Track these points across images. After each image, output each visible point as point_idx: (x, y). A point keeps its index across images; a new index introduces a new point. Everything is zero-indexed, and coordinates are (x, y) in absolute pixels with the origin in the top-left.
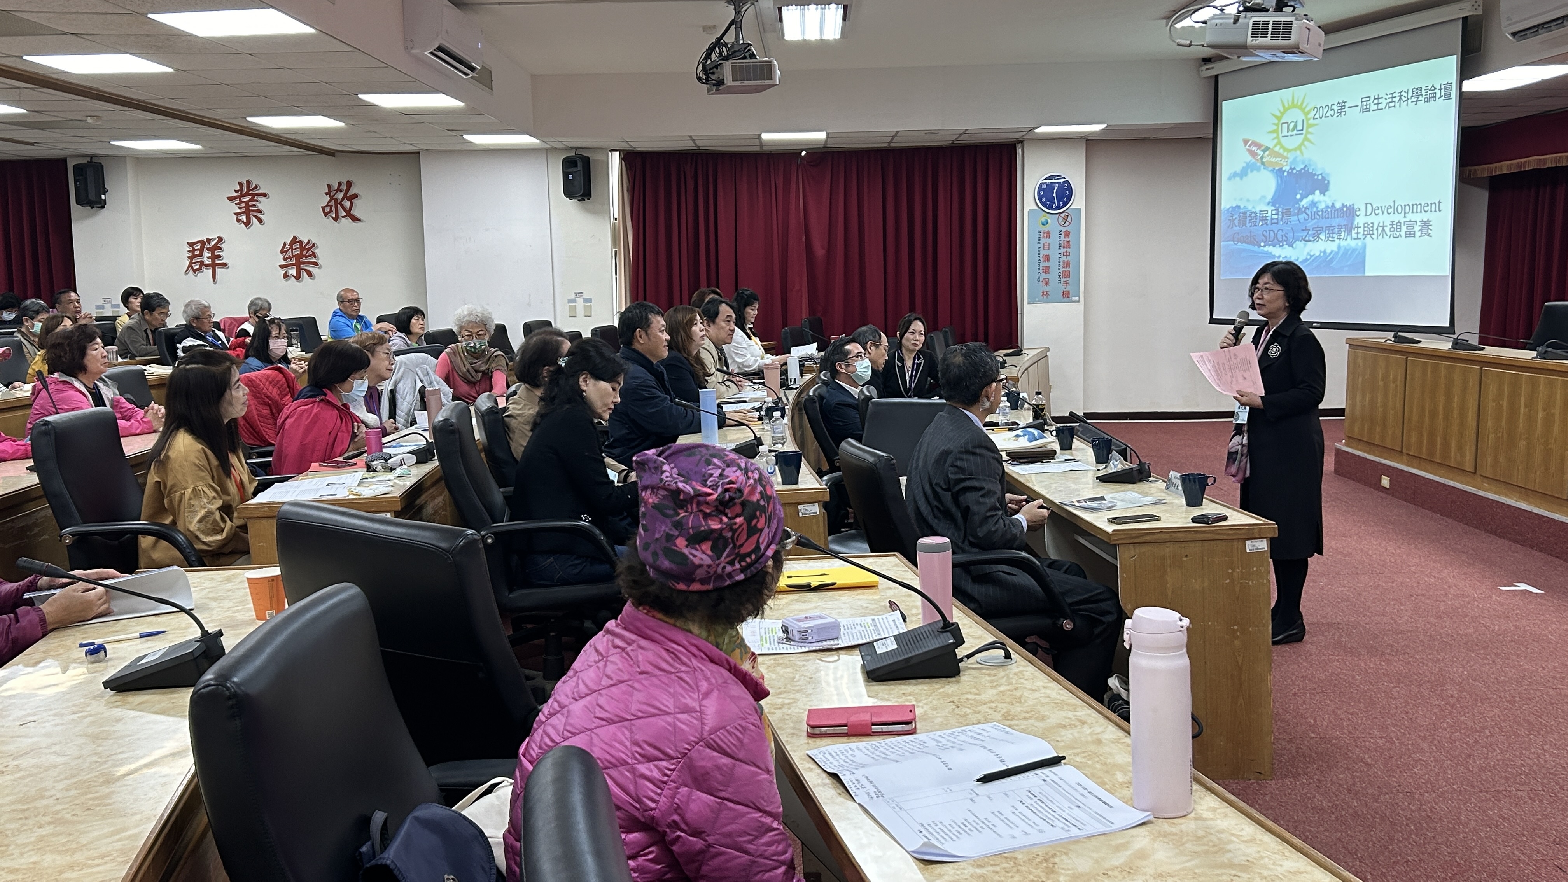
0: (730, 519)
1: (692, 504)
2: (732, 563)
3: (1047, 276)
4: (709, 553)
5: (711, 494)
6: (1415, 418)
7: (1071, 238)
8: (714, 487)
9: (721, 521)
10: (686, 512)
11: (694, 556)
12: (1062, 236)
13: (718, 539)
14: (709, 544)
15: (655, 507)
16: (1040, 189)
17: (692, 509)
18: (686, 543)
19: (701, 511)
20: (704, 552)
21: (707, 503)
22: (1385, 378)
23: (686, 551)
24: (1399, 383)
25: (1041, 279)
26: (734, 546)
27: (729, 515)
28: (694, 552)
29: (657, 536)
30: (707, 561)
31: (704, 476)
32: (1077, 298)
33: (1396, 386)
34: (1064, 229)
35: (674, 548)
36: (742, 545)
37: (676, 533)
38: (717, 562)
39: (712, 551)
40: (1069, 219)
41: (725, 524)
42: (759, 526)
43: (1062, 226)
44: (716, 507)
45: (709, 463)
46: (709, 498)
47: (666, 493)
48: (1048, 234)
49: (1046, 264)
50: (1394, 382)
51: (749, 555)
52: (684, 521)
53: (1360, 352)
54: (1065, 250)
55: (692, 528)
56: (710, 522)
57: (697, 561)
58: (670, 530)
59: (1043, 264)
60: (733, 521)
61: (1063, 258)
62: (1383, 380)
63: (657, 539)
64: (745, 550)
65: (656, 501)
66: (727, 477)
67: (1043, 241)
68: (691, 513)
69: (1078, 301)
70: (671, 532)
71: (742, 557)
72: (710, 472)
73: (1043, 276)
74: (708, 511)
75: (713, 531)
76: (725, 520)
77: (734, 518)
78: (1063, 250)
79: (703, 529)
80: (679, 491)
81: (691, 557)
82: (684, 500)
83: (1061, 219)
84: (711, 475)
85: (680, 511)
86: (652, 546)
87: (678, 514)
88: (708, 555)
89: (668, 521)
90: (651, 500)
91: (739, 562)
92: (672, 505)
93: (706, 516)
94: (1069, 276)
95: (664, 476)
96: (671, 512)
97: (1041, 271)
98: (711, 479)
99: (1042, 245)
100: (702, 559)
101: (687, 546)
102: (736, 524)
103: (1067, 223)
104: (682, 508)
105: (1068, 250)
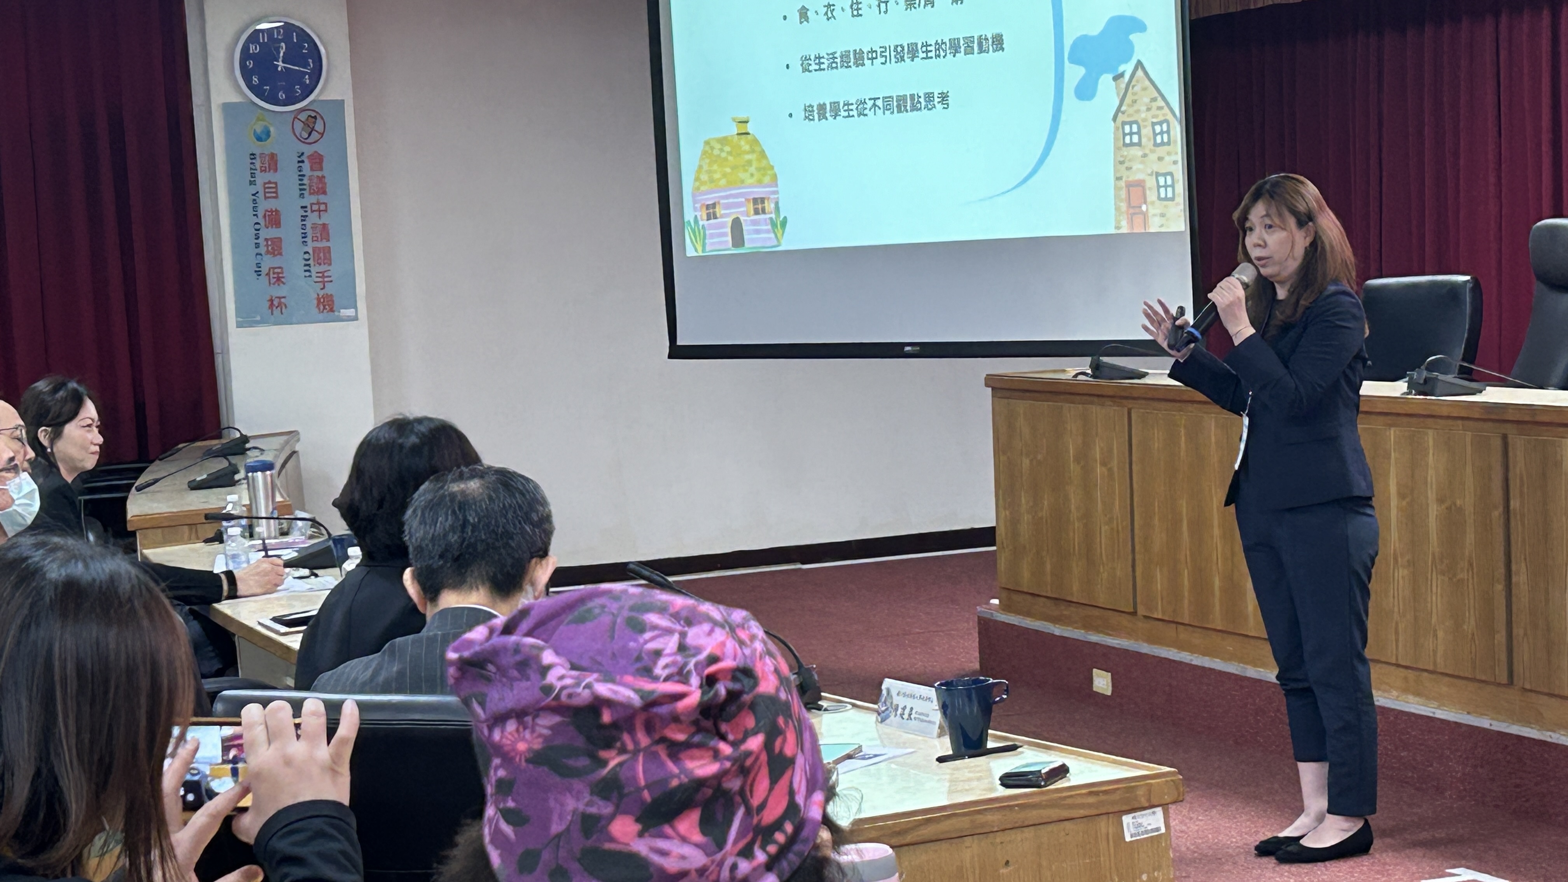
0: (734, 744)
1: (632, 731)
2: (746, 853)
3: (276, 262)
4: (698, 837)
5: (681, 696)
6: (1159, 539)
7: (328, 170)
8: (681, 675)
9: (716, 755)
10: (623, 750)
11: (664, 853)
12: (306, 166)
13: (713, 799)
14: (694, 816)
15: (537, 758)
16: (245, 54)
17: (636, 743)
18: (637, 827)
19: (663, 740)
20: (684, 840)
21: (675, 719)
22: (1083, 456)
23: (642, 847)
24: (1115, 464)
25: (264, 269)
26: (748, 812)
27: (731, 737)
28: (662, 844)
29: (556, 828)
30: (696, 858)
31: (639, 659)
32: (350, 312)
33: (1110, 470)
34: (308, 150)
35: (608, 846)
36: (762, 807)
37: (607, 809)
38: (719, 856)
39: (704, 832)
40: (319, 126)
41: (728, 758)
42: (788, 751)
43: (304, 141)
44: (696, 723)
45: (640, 628)
46: (681, 705)
47: (557, 719)
48: (272, 163)
49: (272, 233)
50: (1104, 464)
51: (778, 825)
52: (623, 775)
53: (1021, 406)
54: (314, 199)
55: (648, 787)
56: (690, 765)
57: (671, 865)
58: (589, 804)
59: (265, 233)
60: (743, 747)
61: (313, 218)
62: (1077, 460)
63: (559, 836)
64: (770, 815)
65: (537, 745)
66: (698, 650)
67: (261, 178)
68: (636, 752)
69: (356, 318)
70: (593, 810)
71: (765, 833)
72: (651, 646)
73: (268, 262)
74: (681, 737)
75: (701, 783)
76: (725, 749)
77: (744, 740)
78: (309, 200)
79: (675, 783)
80: (598, 704)
81: (656, 859)
82: (615, 725)
83: (299, 126)
84: (658, 654)
85: (603, 754)
86: (546, 856)
87: (604, 763)
88: (697, 845)
89: (577, 784)
90: (522, 746)
91: (763, 848)
92: (580, 742)
93: (676, 750)
94: (328, 261)
95: (551, 678)
96: (583, 762)
97: (262, 250)
98: (662, 662)
99: (259, 187)
100: (683, 858)
101: (641, 835)
102: (748, 754)
103: (315, 136)
104: (608, 746)
105: (322, 198)
